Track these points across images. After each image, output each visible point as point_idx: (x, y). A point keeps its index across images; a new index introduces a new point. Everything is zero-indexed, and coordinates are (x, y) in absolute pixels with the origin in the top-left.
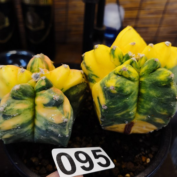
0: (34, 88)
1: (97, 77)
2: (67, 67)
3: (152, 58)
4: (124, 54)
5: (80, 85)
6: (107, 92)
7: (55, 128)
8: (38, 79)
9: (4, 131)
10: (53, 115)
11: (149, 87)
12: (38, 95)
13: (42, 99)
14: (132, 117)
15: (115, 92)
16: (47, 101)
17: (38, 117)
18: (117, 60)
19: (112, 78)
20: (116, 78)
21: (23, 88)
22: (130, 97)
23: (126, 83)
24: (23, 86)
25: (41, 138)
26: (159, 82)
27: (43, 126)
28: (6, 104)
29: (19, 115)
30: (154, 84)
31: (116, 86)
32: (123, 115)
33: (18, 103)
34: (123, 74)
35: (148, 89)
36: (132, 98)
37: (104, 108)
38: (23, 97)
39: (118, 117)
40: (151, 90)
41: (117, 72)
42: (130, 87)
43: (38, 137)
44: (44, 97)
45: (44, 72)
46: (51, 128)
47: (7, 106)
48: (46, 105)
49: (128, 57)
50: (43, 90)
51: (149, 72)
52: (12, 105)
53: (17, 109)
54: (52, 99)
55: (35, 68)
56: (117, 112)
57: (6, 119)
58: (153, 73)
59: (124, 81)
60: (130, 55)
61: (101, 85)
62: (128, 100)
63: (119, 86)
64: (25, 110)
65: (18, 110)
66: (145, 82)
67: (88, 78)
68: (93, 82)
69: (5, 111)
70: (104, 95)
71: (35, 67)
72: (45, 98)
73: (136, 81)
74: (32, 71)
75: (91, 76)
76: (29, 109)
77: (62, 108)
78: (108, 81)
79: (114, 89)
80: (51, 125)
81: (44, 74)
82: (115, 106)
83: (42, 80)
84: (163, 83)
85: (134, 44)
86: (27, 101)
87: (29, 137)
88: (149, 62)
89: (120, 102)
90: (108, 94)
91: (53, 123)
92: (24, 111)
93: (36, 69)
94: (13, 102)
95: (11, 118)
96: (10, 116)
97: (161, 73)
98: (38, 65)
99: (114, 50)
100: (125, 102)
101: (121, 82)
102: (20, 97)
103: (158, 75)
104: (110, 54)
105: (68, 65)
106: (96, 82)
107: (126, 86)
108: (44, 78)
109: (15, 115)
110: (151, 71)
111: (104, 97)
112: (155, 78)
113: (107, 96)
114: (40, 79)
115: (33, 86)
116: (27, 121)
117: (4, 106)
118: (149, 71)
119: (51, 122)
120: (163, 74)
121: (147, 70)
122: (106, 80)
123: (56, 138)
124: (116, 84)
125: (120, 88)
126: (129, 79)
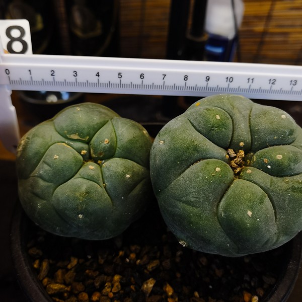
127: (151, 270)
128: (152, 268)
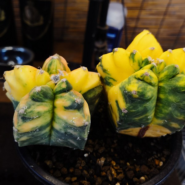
0: (53, 90)
1: (114, 80)
2: (85, 70)
3: (172, 64)
4: (143, 59)
5: (97, 88)
6: (128, 96)
7: (75, 131)
8: (58, 81)
9: (21, 134)
10: (74, 118)
11: (169, 93)
12: (58, 97)
13: (63, 101)
14: (150, 121)
15: (137, 96)
16: (68, 104)
17: (57, 120)
18: (136, 64)
19: (133, 83)
20: (137, 83)
21: (44, 90)
22: (150, 102)
23: (147, 88)
24: (44, 88)
25: (58, 141)
26: (178, 88)
27: (62, 129)
28: (27, 107)
29: (39, 117)
30: (173, 90)
31: (138, 90)
32: (141, 120)
33: (38, 105)
34: (145, 79)
35: (167, 94)
36: (152, 102)
37: (124, 112)
38: (43, 99)
39: (136, 121)
40: (170, 95)
41: (139, 76)
42: (151, 92)
43: (54, 140)
44: (65, 100)
45: (63, 74)
46: (71, 131)
47: (28, 108)
48: (67, 108)
49: (147, 62)
50: (63, 92)
51: (169, 78)
52: (33, 107)
53: (37, 112)
54: (74, 102)
55: (53, 69)
56: (136, 116)
57: (26, 122)
58: (173, 79)
59: (146, 86)
60: (149, 60)
61: (121, 89)
62: (148, 105)
63: (141, 91)
64: (46, 112)
65: (39, 112)
66: (164, 87)
67: (105, 81)
68: (110, 86)
69: (25, 113)
70: (124, 99)
71: (53, 68)
72: (67, 101)
73: (156, 86)
74: (50, 72)
75: (109, 80)
76: (49, 111)
77: (83, 111)
78: (128, 85)
79: (135, 93)
80: (71, 128)
81: (63, 76)
82: (136, 110)
83: (63, 82)
84: (183, 89)
85: (154, 49)
86: (47, 103)
87: (45, 139)
88: (169, 68)
89: (141, 106)
90: (129, 98)
91: (74, 126)
92: (44, 113)
93: (54, 71)
94: (33, 105)
95: (30, 121)
96: (29, 119)
97: (181, 79)
98: (56, 66)
99: (134, 55)
100: (145, 107)
101: (143, 86)
102: (41, 99)
103: (177, 81)
104: (130, 58)
105: (86, 68)
106: (112, 85)
107: (148, 91)
108: (64, 80)
109: (35, 117)
110: (171, 77)
111: (124, 101)
112: (174, 84)
113: (128, 100)
114: (61, 81)
115: (53, 88)
116: (46, 124)
117: (25, 108)
118: (169, 76)
119: (71, 125)
120: (182, 80)
121: (167, 75)
122: (127, 85)
123: (74, 141)
124: (138, 89)
125: (142, 93)
126: (150, 84)
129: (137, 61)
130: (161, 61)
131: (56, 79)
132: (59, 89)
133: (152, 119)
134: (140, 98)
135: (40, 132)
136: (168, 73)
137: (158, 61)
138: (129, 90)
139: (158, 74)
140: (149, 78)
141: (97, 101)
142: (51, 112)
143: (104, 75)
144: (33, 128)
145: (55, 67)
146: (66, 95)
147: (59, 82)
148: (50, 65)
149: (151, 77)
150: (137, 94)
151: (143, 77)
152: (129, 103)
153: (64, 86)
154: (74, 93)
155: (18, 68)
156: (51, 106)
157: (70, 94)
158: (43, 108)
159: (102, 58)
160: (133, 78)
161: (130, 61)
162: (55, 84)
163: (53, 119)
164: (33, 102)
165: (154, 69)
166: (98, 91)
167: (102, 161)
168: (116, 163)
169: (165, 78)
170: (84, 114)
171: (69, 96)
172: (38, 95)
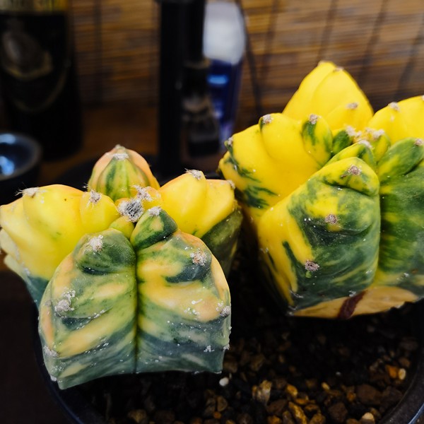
0: (129, 240)
1: (270, 193)
2: (200, 177)
3: (408, 139)
4: (335, 132)
5: (232, 217)
7: (197, 333)
8: (140, 214)
9: (64, 361)
10: (193, 302)
11: (408, 208)
12: (145, 256)
13: (161, 264)
14: (369, 281)
15: (340, 227)
16: (176, 268)
18: (321, 148)
19: (324, 195)
20: (335, 195)
21: (111, 243)
22: (369, 235)
23: (359, 203)
24: (108, 237)
25: (157, 361)
27: (166, 332)
28: (74, 292)
29: (107, 312)
30: (418, 199)
31: (340, 213)
32: (350, 280)
33: (102, 284)
34: (352, 184)
35: (405, 212)
36: (373, 236)
37: (312, 268)
38: (112, 267)
39: (338, 284)
40: (412, 214)
41: (335, 177)
42: (370, 212)
43: (148, 360)
44: (167, 260)
45: (149, 195)
46: (189, 335)
47: (77, 295)
48: (172, 280)
49: (345, 140)
50: (156, 242)
51: (404, 172)
52: (88, 290)
53: (101, 300)
54: (190, 263)
55: (120, 186)
56: (338, 275)
57: (75, 329)
58: (412, 173)
59: (356, 200)
60: (350, 135)
61: (292, 213)
62: (364, 244)
63: (346, 213)
64: (121, 297)
65: (105, 301)
66: (394, 196)
67: (246, 197)
68: (262, 207)
69: (73, 309)
70: (306, 238)
71: (119, 182)
72: (170, 262)
73: (376, 196)
74: (112, 194)
75: (256, 193)
76: (128, 293)
78: (312, 202)
79: (335, 221)
80: (189, 326)
81: (150, 200)
83: (154, 216)
85: (356, 106)
86: (122, 275)
87: (125, 362)
88: (400, 148)
89: (348, 249)
90: (318, 234)
91: (195, 321)
92: (117, 301)
93: (124, 190)
94: (89, 284)
95: (85, 325)
98: (127, 177)
99: (314, 126)
100: (358, 249)
101: (349, 201)
102: (107, 267)
104: (302, 135)
105: (201, 172)
106: (268, 205)
107: (362, 212)
108: (156, 210)
109: (98, 315)
110: (409, 169)
111: (306, 241)
112: (419, 185)
113: (316, 238)
114: (147, 215)
115: (128, 234)
116: (125, 326)
117: (69, 296)
118: (403, 168)
119: (189, 320)
121: (398, 167)
122: (308, 202)
123: (196, 356)
124: (339, 210)
125: (350, 216)
126: (364, 193)
127: (257, 369)
128: (258, 365)
129: (322, 142)
130: (377, 133)
131: (133, 210)
132: (146, 236)
133: (374, 276)
134: (346, 231)
135: (111, 348)
136: (399, 160)
137: (369, 134)
138: (316, 215)
139: (376, 165)
140: (360, 179)
141: (234, 249)
142: (133, 294)
143: (243, 184)
144: (94, 342)
145: (124, 181)
146: (166, 246)
147: (142, 218)
148: (112, 175)
149: (364, 176)
150: (339, 222)
151: (345, 179)
152: (321, 245)
153: (157, 226)
154: (184, 240)
155: (33, 197)
156: (132, 280)
157: (176, 245)
158: (113, 288)
159: (232, 143)
160: (320, 183)
161: (304, 143)
162: (132, 225)
163: (139, 310)
164: (86, 278)
165: (366, 156)
166: (235, 224)
167: (265, 390)
168: (299, 390)
169: (395, 175)
170: (217, 289)
171: (175, 250)
172: (99, 259)
